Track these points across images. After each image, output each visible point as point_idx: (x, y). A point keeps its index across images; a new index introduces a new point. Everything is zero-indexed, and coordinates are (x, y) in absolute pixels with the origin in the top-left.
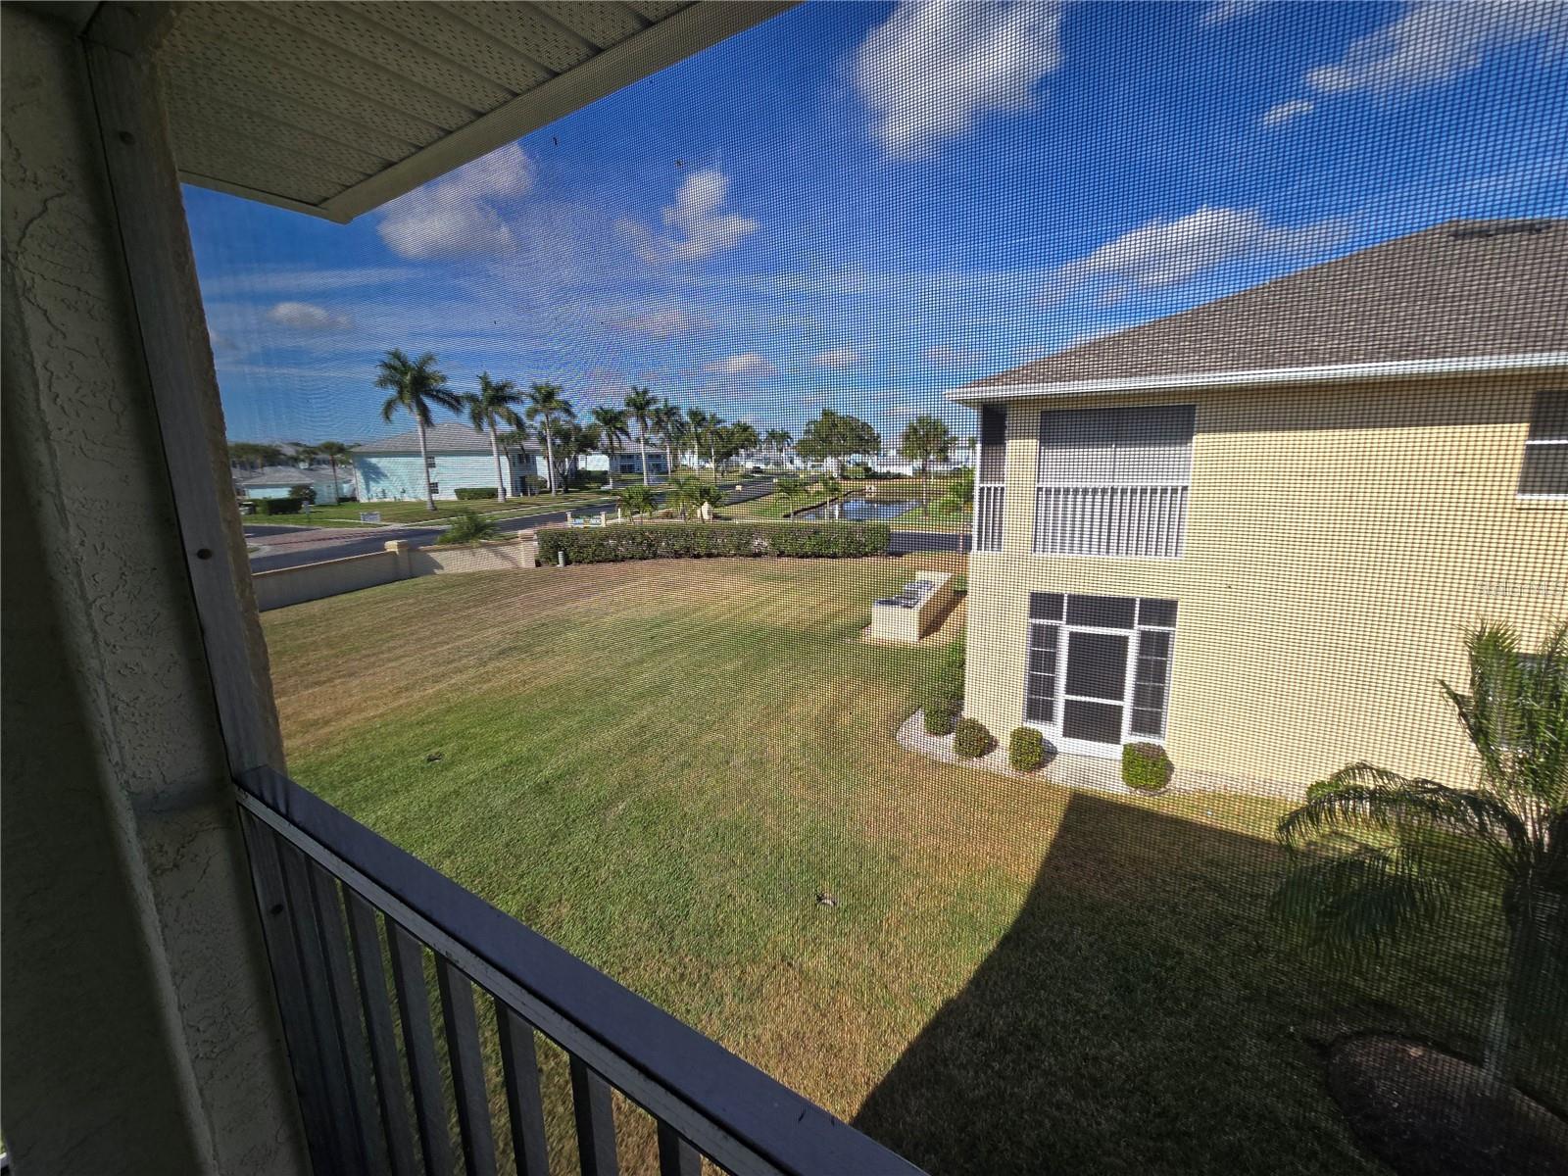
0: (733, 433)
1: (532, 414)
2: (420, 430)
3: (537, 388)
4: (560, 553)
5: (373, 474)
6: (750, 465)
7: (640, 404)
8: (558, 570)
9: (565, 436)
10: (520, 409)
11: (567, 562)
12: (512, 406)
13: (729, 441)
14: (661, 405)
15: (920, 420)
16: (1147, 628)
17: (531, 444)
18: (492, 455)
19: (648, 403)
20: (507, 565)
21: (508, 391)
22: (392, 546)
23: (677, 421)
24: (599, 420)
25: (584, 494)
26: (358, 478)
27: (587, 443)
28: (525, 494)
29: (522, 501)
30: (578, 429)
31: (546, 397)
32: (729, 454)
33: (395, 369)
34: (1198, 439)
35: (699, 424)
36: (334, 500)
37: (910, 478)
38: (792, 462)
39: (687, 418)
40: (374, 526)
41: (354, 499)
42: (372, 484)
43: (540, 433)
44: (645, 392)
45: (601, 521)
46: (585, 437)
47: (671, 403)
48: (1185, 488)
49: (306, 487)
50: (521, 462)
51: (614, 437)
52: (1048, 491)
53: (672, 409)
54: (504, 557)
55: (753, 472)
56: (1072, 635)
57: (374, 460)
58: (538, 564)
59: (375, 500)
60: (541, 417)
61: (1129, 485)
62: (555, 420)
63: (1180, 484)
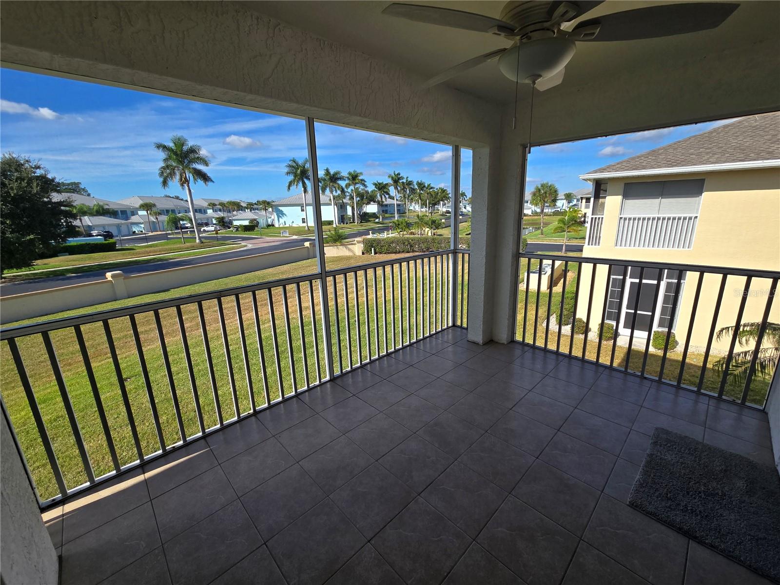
0: (437, 194)
1: (348, 186)
2: (303, 194)
3: (350, 174)
4: (373, 249)
5: (280, 214)
6: (444, 210)
7: (396, 180)
8: (372, 256)
9: (361, 195)
10: (343, 183)
11: (375, 253)
12: (340, 182)
13: (436, 198)
14: (404, 181)
15: (542, 186)
16: (670, 281)
17: (346, 200)
18: (331, 205)
19: (399, 179)
20: (351, 254)
21: (338, 176)
22: (307, 244)
23: (411, 188)
24: (376, 188)
25: (369, 224)
26: (274, 216)
27: (371, 199)
28: (344, 224)
29: (342, 226)
30: (367, 192)
31: (354, 178)
32: (435, 204)
33: (293, 167)
34: (705, 194)
35: (422, 189)
36: (265, 226)
37: (530, 216)
38: (465, 208)
39: (416, 187)
40: (286, 237)
41: (273, 225)
42: (280, 219)
43: (351, 195)
44: (399, 174)
45: (385, 235)
46: (371, 196)
47: (409, 179)
48: (696, 217)
49: (255, 220)
50: (341, 208)
51: (383, 196)
52: (625, 219)
53: (410, 182)
54: (350, 250)
55: (446, 213)
56: (632, 283)
57: (281, 208)
58: (363, 253)
59: (281, 226)
60: (352, 187)
61: (667, 216)
62: (357, 189)
63: (694, 215)
